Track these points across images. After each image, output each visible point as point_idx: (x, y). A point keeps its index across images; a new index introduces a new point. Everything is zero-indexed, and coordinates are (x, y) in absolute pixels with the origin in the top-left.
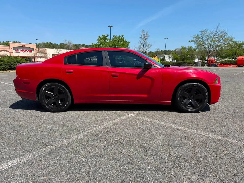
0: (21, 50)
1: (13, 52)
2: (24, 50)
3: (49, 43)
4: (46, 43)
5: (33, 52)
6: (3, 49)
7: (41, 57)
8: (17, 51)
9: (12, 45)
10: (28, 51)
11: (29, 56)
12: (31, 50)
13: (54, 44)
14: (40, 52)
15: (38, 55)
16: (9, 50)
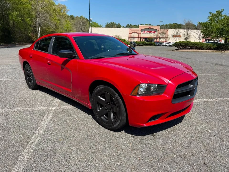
0: (147, 32)
1: (140, 34)
2: (149, 31)
3: (175, 23)
4: (172, 24)
5: (156, 33)
6: (134, 31)
7: (161, 38)
8: (144, 33)
9: (141, 27)
10: (152, 32)
11: (151, 37)
12: (155, 31)
13: (179, 24)
14: (161, 33)
15: (159, 36)
16: (138, 32)
